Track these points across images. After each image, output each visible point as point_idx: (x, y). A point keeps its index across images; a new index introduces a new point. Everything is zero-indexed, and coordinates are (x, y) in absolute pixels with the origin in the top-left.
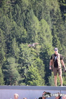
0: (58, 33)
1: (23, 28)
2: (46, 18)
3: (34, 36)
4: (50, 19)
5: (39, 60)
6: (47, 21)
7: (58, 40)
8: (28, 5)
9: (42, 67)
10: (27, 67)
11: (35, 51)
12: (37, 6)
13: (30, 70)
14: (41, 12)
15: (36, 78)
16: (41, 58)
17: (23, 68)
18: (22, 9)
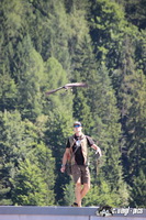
0: (85, 90)
1: (7, 76)
2: (60, 54)
3: (32, 95)
4: (68, 58)
5: (42, 147)
6: (61, 61)
7: (84, 104)
8: (19, 25)
9: (48, 164)
10: (17, 164)
11: (35, 128)
12: (40, 28)
13: (22, 171)
14: (47, 42)
15: (36, 189)
16: (47, 143)
17: (6, 165)
18: (5, 35)
